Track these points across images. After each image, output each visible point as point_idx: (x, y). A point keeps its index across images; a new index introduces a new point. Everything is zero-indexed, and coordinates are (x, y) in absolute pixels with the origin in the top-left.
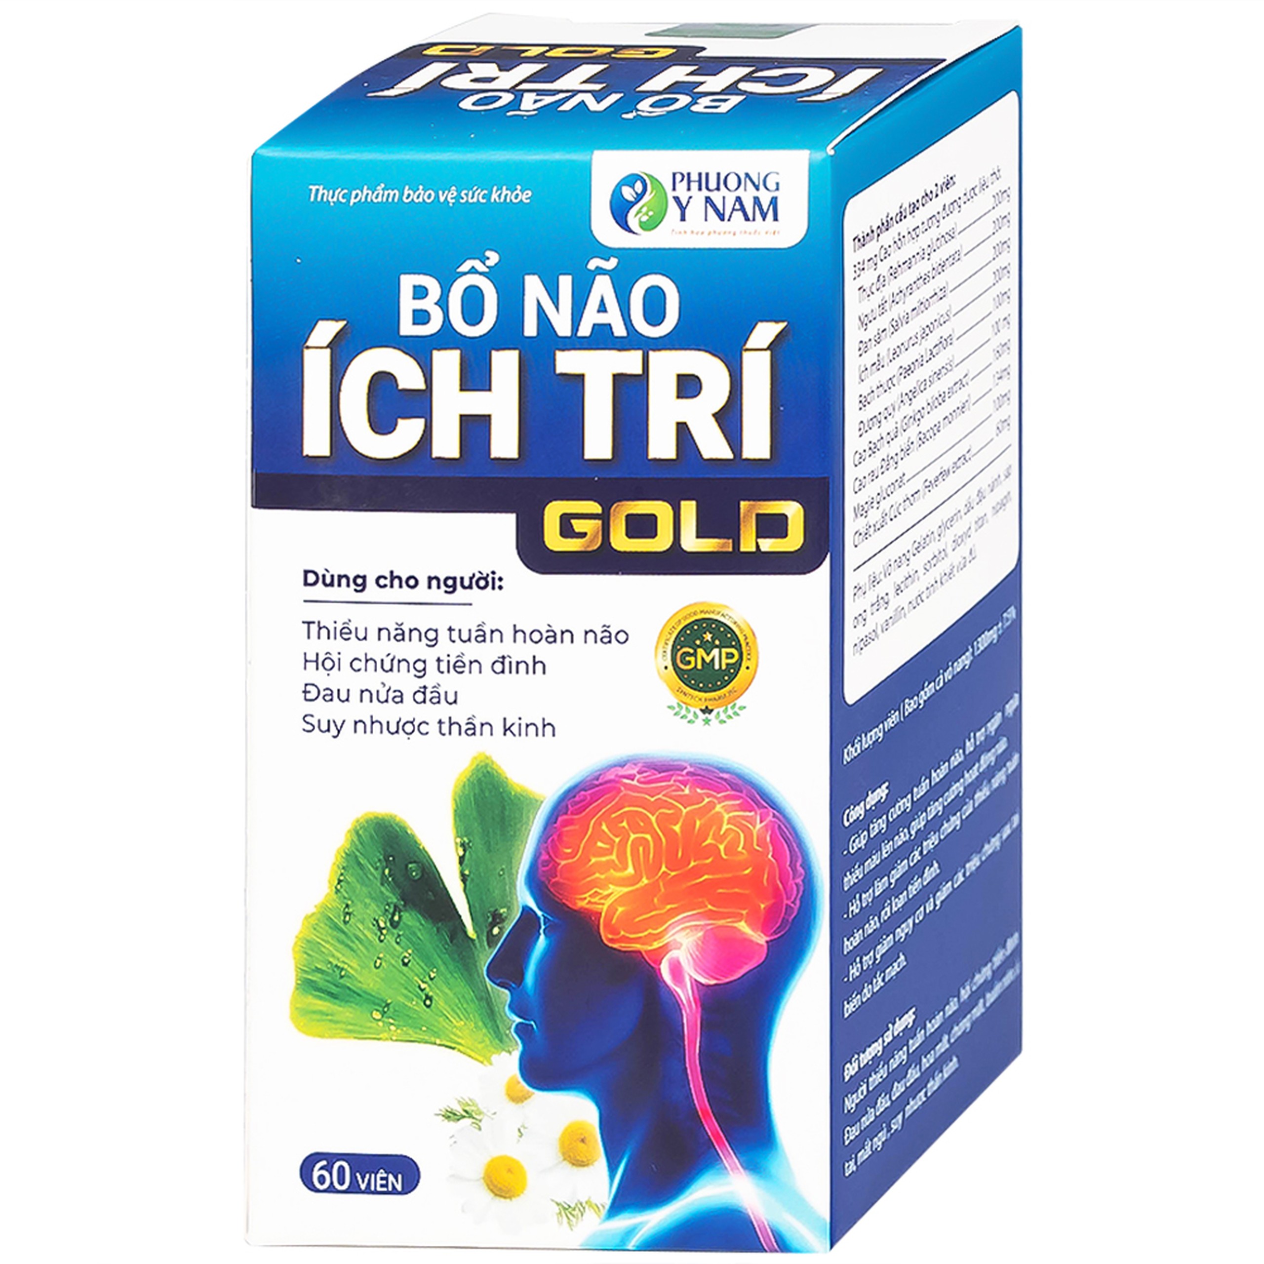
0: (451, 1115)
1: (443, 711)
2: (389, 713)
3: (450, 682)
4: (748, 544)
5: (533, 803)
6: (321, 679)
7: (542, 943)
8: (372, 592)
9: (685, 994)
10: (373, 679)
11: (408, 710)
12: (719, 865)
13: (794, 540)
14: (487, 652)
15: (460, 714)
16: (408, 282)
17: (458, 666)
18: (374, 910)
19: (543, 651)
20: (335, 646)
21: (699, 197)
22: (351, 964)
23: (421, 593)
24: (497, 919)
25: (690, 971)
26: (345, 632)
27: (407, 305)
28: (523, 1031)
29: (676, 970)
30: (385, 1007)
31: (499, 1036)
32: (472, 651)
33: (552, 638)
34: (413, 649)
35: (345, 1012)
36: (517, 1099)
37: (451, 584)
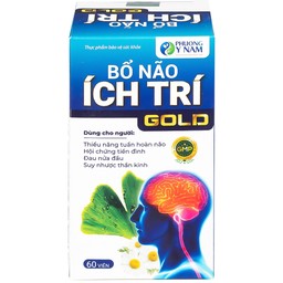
0: (121, 251)
1: (120, 162)
2: (106, 162)
3: (121, 155)
4: (195, 124)
5: (142, 182)
6: (88, 155)
7: (144, 212)
8: (101, 135)
9: (179, 223)
10: (102, 155)
11: (111, 162)
12: (187, 194)
13: (206, 123)
14: (131, 149)
15: (123, 162)
16: (110, 67)
17: (123, 152)
18: (102, 206)
19: (144, 148)
20: (92, 148)
21: (182, 47)
22: (96, 218)
23: (114, 136)
24: (133, 207)
25: (180, 218)
26: (95, 145)
27: (110, 72)
28: (139, 232)
29: (177, 218)
30: (105, 227)
31: (133, 233)
32: (127, 148)
33: (146, 145)
34: (112, 148)
35: (94, 228)
36: (137, 247)
37: (122, 134)
